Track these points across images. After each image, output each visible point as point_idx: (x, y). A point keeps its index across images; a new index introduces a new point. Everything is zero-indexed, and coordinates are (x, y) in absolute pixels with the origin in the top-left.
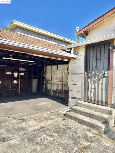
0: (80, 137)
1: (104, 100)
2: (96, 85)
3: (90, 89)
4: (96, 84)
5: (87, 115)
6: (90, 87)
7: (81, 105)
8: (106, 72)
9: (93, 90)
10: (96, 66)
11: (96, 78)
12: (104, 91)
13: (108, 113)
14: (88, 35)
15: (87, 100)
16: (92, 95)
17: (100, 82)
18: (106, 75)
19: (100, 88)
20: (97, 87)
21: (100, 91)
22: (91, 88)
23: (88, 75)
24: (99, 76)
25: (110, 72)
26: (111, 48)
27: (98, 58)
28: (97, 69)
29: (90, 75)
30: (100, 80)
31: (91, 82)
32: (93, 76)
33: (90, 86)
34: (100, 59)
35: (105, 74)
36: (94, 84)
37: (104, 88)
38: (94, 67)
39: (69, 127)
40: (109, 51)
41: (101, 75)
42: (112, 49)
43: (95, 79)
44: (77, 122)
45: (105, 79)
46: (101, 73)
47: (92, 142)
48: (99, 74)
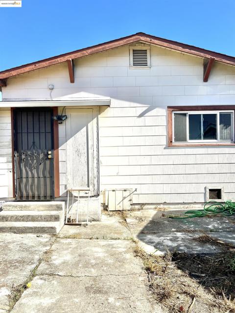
0: (33, 246)
1: (49, 193)
2: (35, 172)
3: (24, 180)
4: (35, 170)
5: (27, 218)
6: (25, 177)
7: (11, 208)
8: (50, 152)
9: (30, 180)
10: (34, 143)
11: (35, 161)
12: (48, 180)
13: (56, 209)
14: (6, 86)
15: (20, 197)
16: (29, 188)
17: (41, 167)
18: (50, 157)
19: (41, 176)
20: (36, 175)
21: (42, 180)
22: (27, 178)
23: (20, 156)
24: (39, 158)
25: (55, 151)
26: (55, 118)
27: (36, 130)
28: (35, 147)
29: (23, 157)
30: (40, 164)
31: (25, 167)
32: (29, 158)
33: (24, 175)
34: (40, 133)
35: (49, 154)
36: (31, 171)
37: (48, 175)
38: (31, 143)
39: (8, 242)
40: (52, 121)
41: (41, 156)
42: (57, 121)
43: (33, 162)
44: (15, 233)
45: (48, 162)
46: (42, 154)
47: (51, 245)
48: (39, 155)
